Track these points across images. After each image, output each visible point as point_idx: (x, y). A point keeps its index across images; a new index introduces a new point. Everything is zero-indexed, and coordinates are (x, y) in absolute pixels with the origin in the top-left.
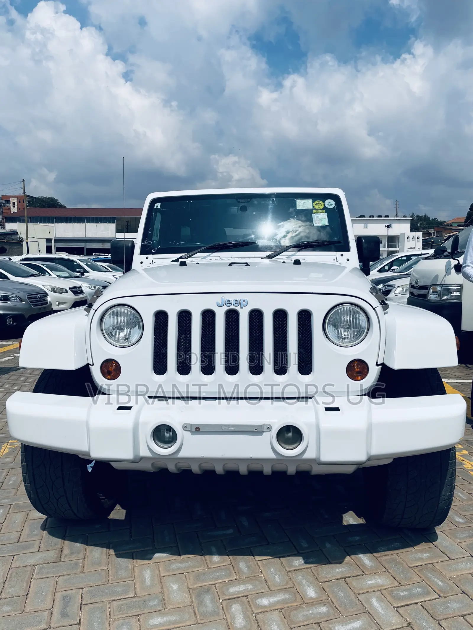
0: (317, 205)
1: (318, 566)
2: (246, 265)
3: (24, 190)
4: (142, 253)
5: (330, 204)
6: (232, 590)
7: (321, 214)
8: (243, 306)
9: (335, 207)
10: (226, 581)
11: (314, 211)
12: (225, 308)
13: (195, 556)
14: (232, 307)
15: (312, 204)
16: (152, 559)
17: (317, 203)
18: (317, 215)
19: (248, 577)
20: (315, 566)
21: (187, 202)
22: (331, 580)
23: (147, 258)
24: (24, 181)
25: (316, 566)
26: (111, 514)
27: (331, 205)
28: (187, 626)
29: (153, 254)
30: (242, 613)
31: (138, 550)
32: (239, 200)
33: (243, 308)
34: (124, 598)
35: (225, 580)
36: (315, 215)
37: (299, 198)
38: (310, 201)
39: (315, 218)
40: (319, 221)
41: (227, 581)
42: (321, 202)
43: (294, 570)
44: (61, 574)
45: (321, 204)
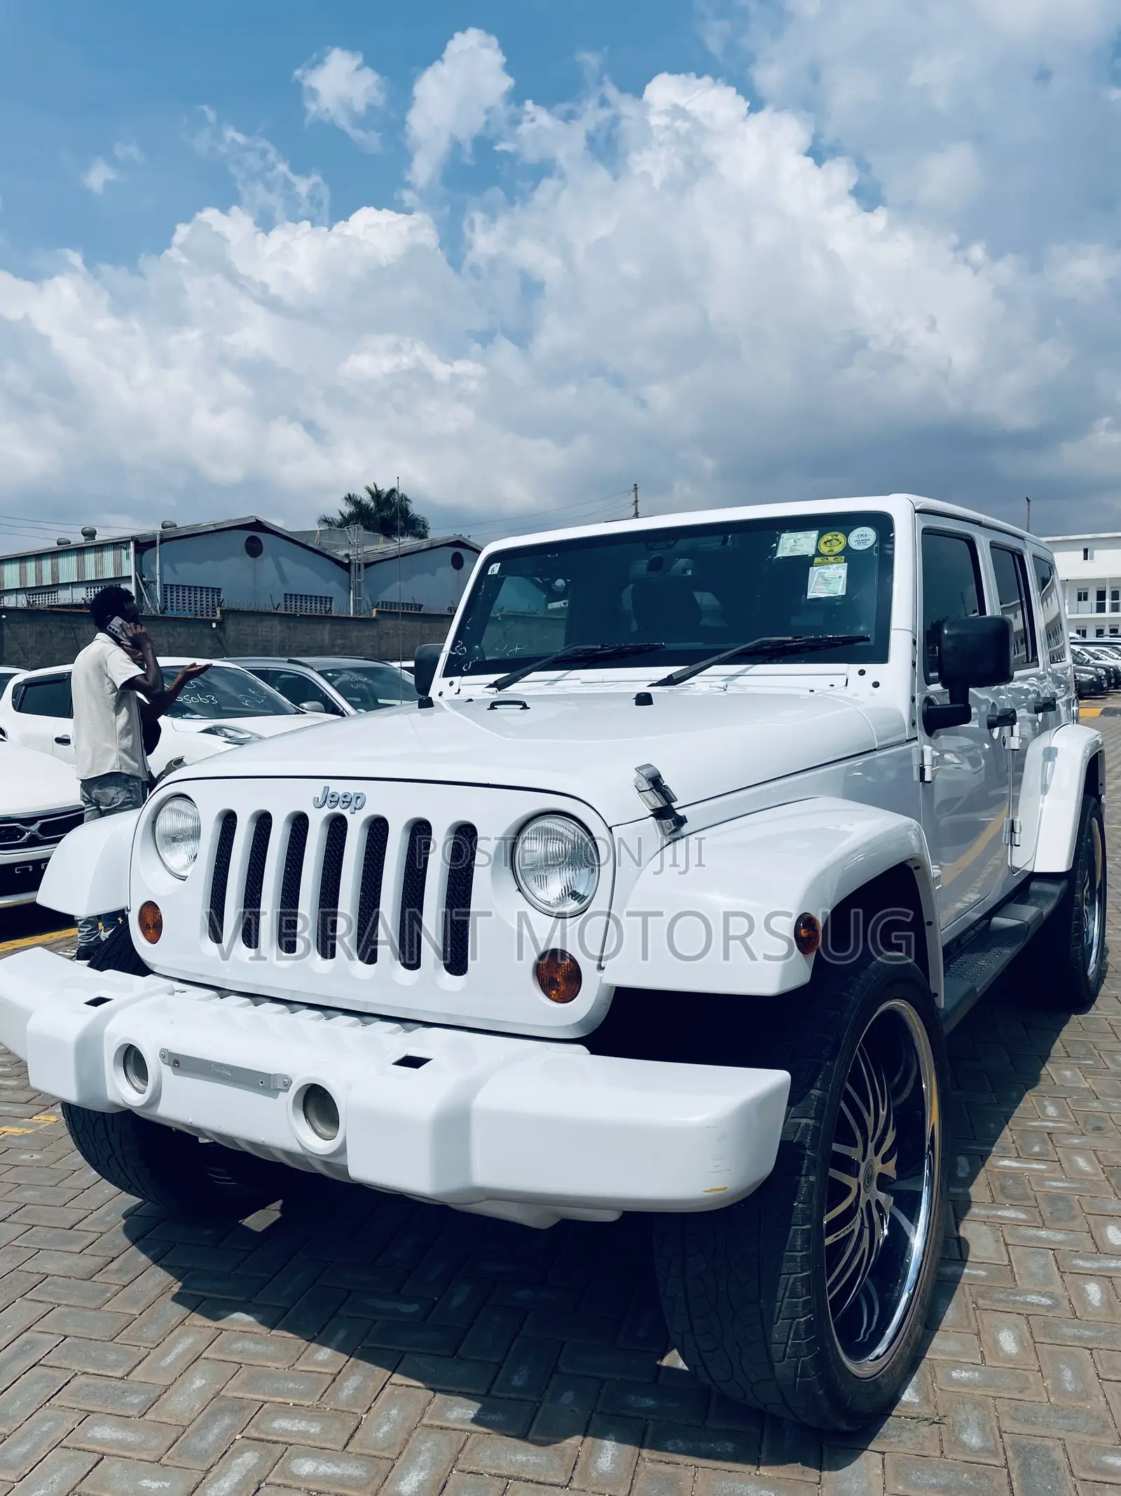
0: (828, 543)
1: (492, 1435)
2: (522, 706)
3: (636, 509)
4: (446, 674)
5: (863, 538)
6: (282, 1424)
7: (835, 566)
8: (355, 809)
9: (875, 546)
10: (289, 1404)
11: (817, 560)
12: (326, 811)
13: (296, 1337)
14: (338, 810)
15: (814, 544)
16: (221, 1321)
17: (830, 538)
18: (821, 570)
19: (335, 1410)
20: (485, 1433)
21: (549, 556)
22: (482, 1474)
23: (451, 684)
24: (636, 489)
25: (489, 1434)
26: (249, 1219)
27: (864, 542)
28: (137, 1460)
29: (463, 674)
30: (243, 1474)
31: (218, 1296)
32: (650, 544)
33: (354, 813)
34: (105, 1376)
35: (288, 1401)
36: (817, 570)
37: (788, 529)
38: (814, 534)
39: (816, 577)
40: (822, 584)
41: (291, 1404)
42: (841, 537)
43: (437, 1427)
44: (66, 1302)
45: (838, 540)
